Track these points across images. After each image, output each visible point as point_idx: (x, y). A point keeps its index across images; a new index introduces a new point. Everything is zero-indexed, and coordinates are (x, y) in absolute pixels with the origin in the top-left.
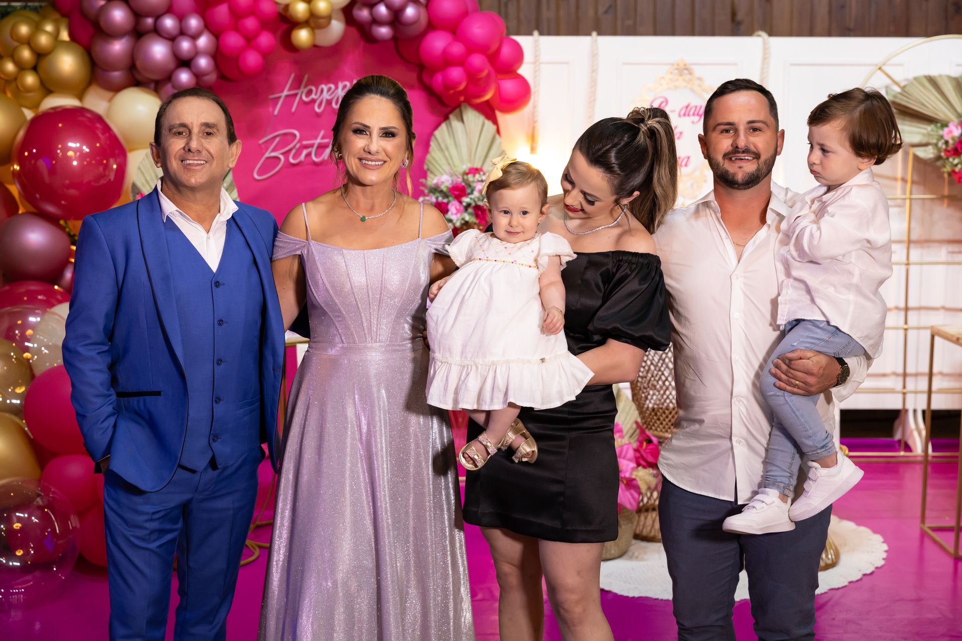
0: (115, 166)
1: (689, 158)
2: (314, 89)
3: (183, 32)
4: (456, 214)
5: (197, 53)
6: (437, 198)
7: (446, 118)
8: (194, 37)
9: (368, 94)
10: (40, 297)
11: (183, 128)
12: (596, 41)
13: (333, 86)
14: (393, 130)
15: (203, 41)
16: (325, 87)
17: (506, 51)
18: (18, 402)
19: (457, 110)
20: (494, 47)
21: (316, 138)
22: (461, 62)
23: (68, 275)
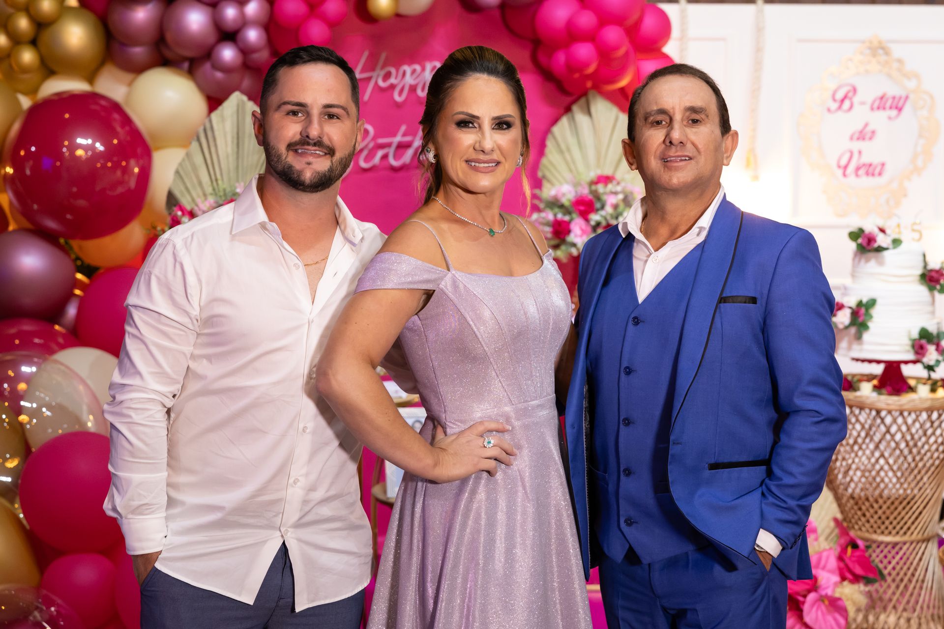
0: (136, 170)
1: (883, 165)
2: (393, 71)
4: (581, 236)
5: (244, 23)
6: (555, 215)
7: (568, 110)
8: (242, 3)
9: (470, 73)
10: (37, 341)
11: (663, 116)
12: (762, 11)
13: (418, 67)
14: (508, 119)
15: (253, 8)
16: (407, 69)
17: (649, 24)
18: (9, 479)
19: (583, 101)
20: (634, 17)
21: (394, 135)
22: (592, 36)
23: (72, 311)
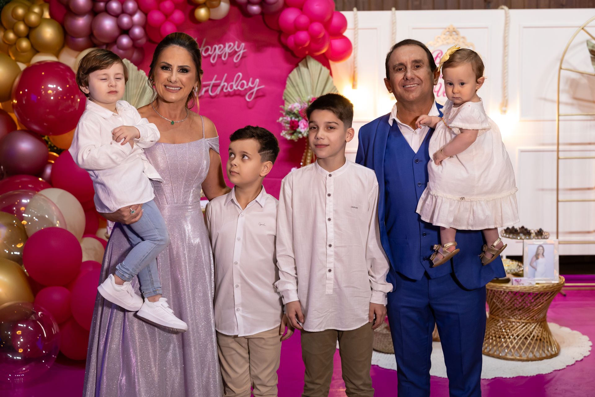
0: (79, 100)
2: (210, 48)
3: (124, 11)
4: (304, 128)
5: (133, 25)
6: (291, 118)
7: (297, 66)
8: (131, 15)
9: (171, 44)
10: (30, 186)
11: (402, 66)
12: (395, 14)
13: (222, 46)
14: (187, 68)
15: (137, 17)
16: (217, 47)
17: (336, 21)
18: (19, 253)
19: (304, 60)
20: (327, 18)
21: (211, 80)
22: (306, 28)
23: (48, 171)
